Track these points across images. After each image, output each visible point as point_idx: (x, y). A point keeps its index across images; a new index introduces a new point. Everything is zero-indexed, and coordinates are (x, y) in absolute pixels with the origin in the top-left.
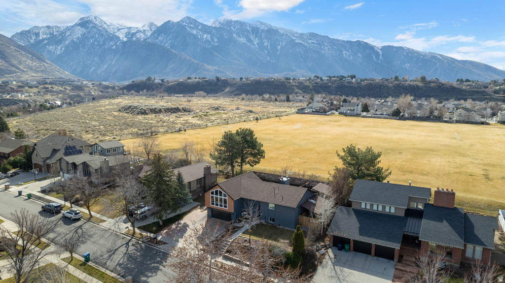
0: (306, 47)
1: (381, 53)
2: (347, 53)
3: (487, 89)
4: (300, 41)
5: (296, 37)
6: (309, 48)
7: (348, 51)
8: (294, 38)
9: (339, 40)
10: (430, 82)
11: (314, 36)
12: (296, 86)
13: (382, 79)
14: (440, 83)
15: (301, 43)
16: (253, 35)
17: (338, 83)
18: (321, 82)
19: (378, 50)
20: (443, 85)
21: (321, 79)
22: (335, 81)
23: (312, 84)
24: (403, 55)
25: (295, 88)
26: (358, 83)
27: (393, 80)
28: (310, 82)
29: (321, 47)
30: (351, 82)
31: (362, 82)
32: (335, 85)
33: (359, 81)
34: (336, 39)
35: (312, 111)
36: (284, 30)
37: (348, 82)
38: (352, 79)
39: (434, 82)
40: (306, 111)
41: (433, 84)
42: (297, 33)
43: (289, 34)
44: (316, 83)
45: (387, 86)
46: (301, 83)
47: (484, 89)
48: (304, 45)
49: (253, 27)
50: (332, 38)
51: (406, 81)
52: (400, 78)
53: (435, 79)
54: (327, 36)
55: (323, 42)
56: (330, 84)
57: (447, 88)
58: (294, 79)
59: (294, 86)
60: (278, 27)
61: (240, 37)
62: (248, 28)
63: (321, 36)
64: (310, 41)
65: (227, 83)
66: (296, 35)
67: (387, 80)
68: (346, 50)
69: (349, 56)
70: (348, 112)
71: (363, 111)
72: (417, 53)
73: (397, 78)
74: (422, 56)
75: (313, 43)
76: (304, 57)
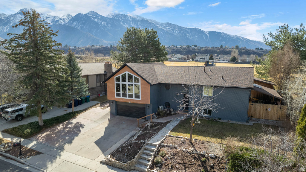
0: (165, 31)
1: (208, 35)
2: (189, 35)
4: (161, 27)
5: (159, 25)
6: (167, 31)
7: (190, 34)
8: (158, 26)
9: (184, 28)
10: (241, 49)
11: (169, 25)
13: (213, 47)
14: (247, 50)
15: (162, 29)
16: (133, 23)
17: (186, 50)
18: (177, 48)
19: (207, 34)
20: (249, 50)
21: (176, 47)
22: (185, 48)
23: (171, 50)
24: (221, 37)
26: (199, 49)
27: (219, 48)
28: (169, 49)
29: (173, 31)
30: (194, 49)
31: (201, 49)
32: (185, 50)
33: (199, 48)
34: (183, 27)
35: (177, 60)
36: (151, 21)
37: (193, 49)
38: (195, 47)
39: (243, 49)
40: (173, 60)
41: (243, 50)
42: (159, 23)
43: (154, 23)
44: (173, 49)
45: (216, 51)
49: (132, 18)
50: (180, 26)
51: (227, 48)
52: (224, 47)
53: (244, 47)
54: (177, 25)
55: (175, 28)
56: (182, 50)
60: (147, 19)
61: (125, 24)
62: (130, 19)
63: (173, 24)
64: (167, 28)
66: (159, 24)
67: (216, 48)
68: (188, 33)
69: (190, 36)
70: (201, 59)
71: (210, 60)
72: (228, 35)
73: (221, 47)
74: (232, 37)
75: (169, 29)
76: (164, 37)
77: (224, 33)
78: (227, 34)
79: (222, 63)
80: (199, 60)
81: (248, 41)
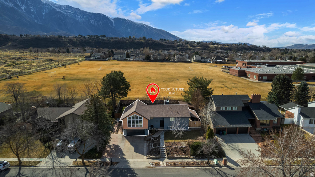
0: (65, 15)
1: (113, 22)
2: (93, 21)
3: (174, 45)
4: (60, 11)
6: (67, 16)
7: (93, 20)
8: (55, 8)
10: (148, 40)
11: (69, 8)
12: (67, 41)
13: (122, 38)
14: (153, 41)
17: (96, 40)
18: (85, 39)
19: (112, 20)
20: (155, 42)
21: (84, 37)
22: (94, 39)
23: (79, 40)
24: (126, 24)
25: (66, 43)
26: (108, 40)
27: (128, 38)
28: (77, 39)
29: (75, 16)
30: (104, 40)
31: (111, 40)
32: (94, 41)
33: (109, 39)
34: (85, 11)
35: (96, 59)
37: (102, 40)
38: (104, 38)
39: (150, 40)
40: (91, 59)
41: (150, 41)
42: (56, 4)
43: (50, 4)
44: (81, 40)
45: (126, 42)
46: (70, 40)
47: (173, 44)
48: (63, 13)
50: (82, 10)
51: (136, 39)
52: (132, 37)
53: (150, 38)
54: (79, 9)
55: (76, 12)
56: (91, 41)
57: (157, 44)
58: (65, 37)
59: (66, 42)
63: (74, 8)
64: (67, 11)
65: (9, 39)
66: (56, 6)
67: (125, 38)
68: (92, 19)
69: (95, 23)
70: (119, 58)
71: (127, 57)
72: (133, 23)
73: (130, 37)
74: (137, 25)
75: (70, 13)
76: (64, 22)
77: (129, 20)
78: (131, 21)
79: (139, 61)
80: (117, 58)
81: (151, 29)
